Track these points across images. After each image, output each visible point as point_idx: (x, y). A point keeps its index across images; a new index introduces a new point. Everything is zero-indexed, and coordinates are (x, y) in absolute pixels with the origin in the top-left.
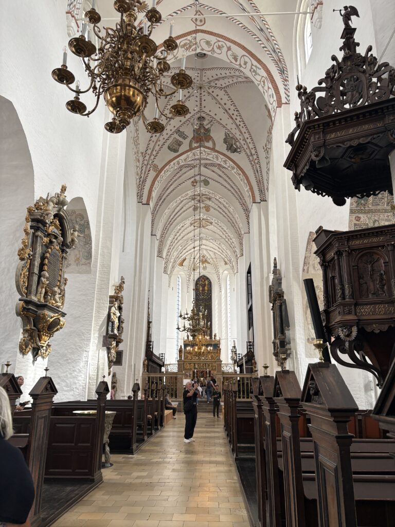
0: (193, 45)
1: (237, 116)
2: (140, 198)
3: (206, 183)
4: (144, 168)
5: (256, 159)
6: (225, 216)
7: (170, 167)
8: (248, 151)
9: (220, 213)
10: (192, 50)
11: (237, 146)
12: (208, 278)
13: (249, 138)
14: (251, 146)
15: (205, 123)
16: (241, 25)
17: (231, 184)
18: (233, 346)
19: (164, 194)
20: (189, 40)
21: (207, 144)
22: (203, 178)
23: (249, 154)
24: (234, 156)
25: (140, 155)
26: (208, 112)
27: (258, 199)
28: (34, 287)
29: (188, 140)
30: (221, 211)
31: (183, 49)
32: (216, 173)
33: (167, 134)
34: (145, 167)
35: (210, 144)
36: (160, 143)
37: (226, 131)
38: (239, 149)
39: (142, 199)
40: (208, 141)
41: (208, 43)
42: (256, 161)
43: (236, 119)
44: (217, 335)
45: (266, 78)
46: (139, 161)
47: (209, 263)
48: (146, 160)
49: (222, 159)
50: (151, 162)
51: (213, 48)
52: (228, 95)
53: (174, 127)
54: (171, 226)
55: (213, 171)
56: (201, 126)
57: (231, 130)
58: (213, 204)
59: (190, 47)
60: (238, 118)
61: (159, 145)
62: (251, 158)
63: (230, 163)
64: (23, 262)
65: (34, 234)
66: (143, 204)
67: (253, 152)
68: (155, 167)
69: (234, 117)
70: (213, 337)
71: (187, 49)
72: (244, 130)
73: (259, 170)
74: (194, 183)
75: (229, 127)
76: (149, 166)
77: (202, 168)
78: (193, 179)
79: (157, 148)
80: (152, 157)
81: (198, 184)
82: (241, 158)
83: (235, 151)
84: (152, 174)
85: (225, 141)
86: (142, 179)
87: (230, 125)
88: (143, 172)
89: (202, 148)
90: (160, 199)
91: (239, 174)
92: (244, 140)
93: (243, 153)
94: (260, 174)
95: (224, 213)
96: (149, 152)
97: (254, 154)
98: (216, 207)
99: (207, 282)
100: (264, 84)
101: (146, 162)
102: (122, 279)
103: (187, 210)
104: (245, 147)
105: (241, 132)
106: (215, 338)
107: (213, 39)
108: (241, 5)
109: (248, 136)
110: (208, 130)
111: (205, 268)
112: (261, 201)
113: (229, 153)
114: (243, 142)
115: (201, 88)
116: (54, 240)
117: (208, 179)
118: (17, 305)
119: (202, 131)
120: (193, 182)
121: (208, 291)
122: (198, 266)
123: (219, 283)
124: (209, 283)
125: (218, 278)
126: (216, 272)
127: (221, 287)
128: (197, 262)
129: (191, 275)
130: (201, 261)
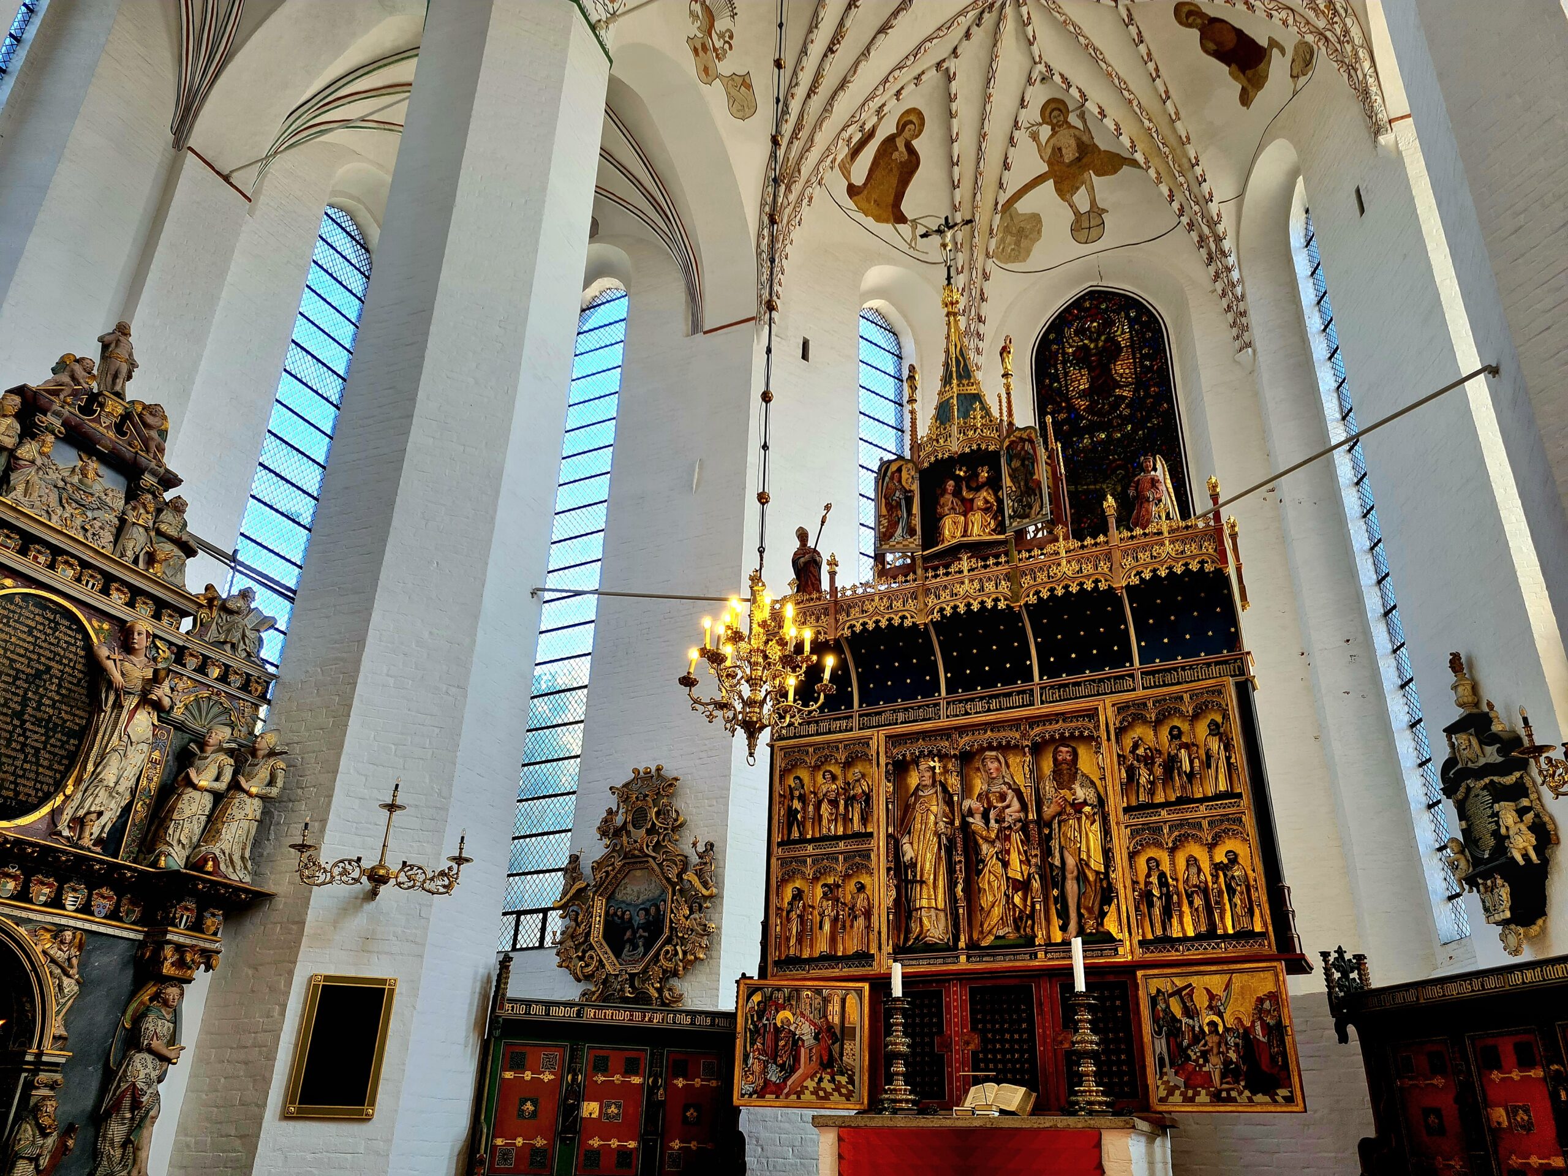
111: (1090, 224)
121: (1140, 383)
122: (1036, 219)
123: (1219, 286)
124: (1141, 334)
125: (1210, 254)
126: (1182, 210)
127: (1243, 314)
128: (1006, 166)
129: (982, 293)
130: (1050, 163)
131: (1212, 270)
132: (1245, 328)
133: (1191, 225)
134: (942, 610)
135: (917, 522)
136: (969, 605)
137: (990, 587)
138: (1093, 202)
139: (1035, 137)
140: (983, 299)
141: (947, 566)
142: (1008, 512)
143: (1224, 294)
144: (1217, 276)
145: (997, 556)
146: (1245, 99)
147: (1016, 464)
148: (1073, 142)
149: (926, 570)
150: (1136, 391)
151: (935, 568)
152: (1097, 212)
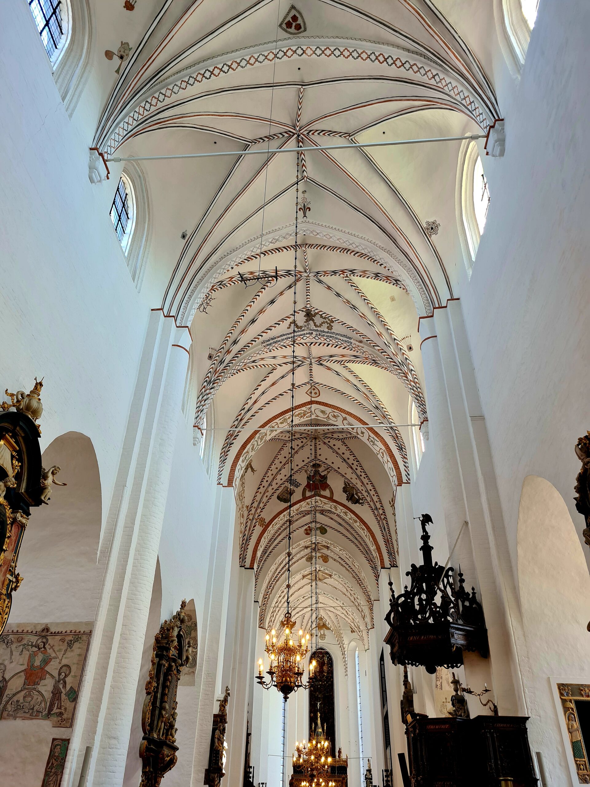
0: (308, 413)
1: (357, 466)
2: (243, 560)
3: (323, 531)
4: (249, 524)
5: (382, 514)
6: (348, 570)
7: (279, 519)
8: (372, 504)
9: (342, 565)
10: (307, 417)
11: (359, 497)
12: (327, 653)
13: (373, 490)
14: (375, 498)
15: (321, 469)
16: (356, 402)
17: (355, 534)
18: (367, 768)
19: (270, 547)
20: (303, 410)
21: (322, 493)
22: (318, 525)
23: (374, 508)
24: (355, 507)
25: (245, 508)
26: (325, 461)
27: (387, 564)
28: (156, 722)
29: (300, 489)
30: (343, 563)
31: (298, 417)
32: (335, 521)
33: (277, 484)
34: (249, 522)
35: (327, 493)
36: (269, 494)
37: (346, 480)
38: (362, 500)
39: (245, 562)
40: (324, 490)
41: (323, 412)
42: (383, 517)
43: (356, 469)
44: (342, 751)
45: (384, 451)
46: (243, 516)
47: (328, 629)
48: (252, 514)
49: (341, 510)
50: (257, 515)
51: (328, 416)
52: (347, 446)
53: (285, 476)
54: (278, 582)
55: (332, 519)
56: (317, 472)
57: (351, 480)
58: (332, 553)
59: (305, 415)
60: (359, 468)
61: (267, 496)
62: (376, 511)
63: (350, 515)
64: (149, 696)
65: (159, 662)
66: (245, 568)
67: (378, 505)
68: (262, 520)
69: (354, 467)
70: (337, 754)
71: (301, 417)
72: (366, 481)
73: (386, 527)
74: (308, 532)
75: (348, 476)
76: (254, 521)
77: (318, 515)
78: (306, 527)
79: (265, 499)
80: (259, 510)
81: (313, 532)
82: (364, 511)
83: (356, 501)
84: (258, 529)
85: (345, 490)
86: (245, 537)
87: (350, 474)
88: (248, 528)
89: (317, 498)
90: (266, 553)
91: (363, 530)
92: (367, 491)
93: (366, 506)
94: (387, 532)
95: (347, 566)
96: (255, 505)
97: (379, 509)
98: (337, 558)
99: (326, 659)
100: (383, 455)
101: (251, 517)
102: (227, 690)
103: (298, 561)
104: (369, 499)
105: (363, 483)
106: (339, 756)
107: (328, 410)
108: (355, 385)
109: (371, 488)
110: (325, 478)
111: (323, 637)
112: (391, 567)
113: (349, 504)
114: (365, 494)
115: (315, 439)
116: (173, 664)
117: (325, 527)
118: (141, 745)
119: (318, 477)
120: (306, 530)
121: (328, 673)
123: (344, 660)
124: (329, 661)
125: (343, 653)
126: (339, 643)
128: (311, 626)
130: (318, 625)
131: (343, 656)
132: (347, 671)
133: (340, 646)
138: (324, 633)
143: (344, 662)
148: (322, 623)
150: (327, 674)
152: (324, 635)
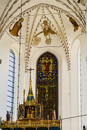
12: (53, 56)
111: (48, 41)
122: (40, 38)
124: (54, 62)
125: (66, 52)
126: (63, 44)
127: (70, 64)
128: (36, 30)
129: (30, 50)
130: (43, 30)
131: (66, 55)
132: (70, 66)
133: (64, 47)
134: (26, 127)
135: (24, 114)
136: (30, 126)
137: (33, 125)
138: (50, 38)
139: (42, 26)
140: (30, 51)
141: (27, 121)
142: (36, 115)
143: (67, 60)
144: (67, 56)
145: (34, 121)
146: (75, 31)
147: (37, 109)
148: (48, 27)
149: (25, 121)
151: (26, 121)
